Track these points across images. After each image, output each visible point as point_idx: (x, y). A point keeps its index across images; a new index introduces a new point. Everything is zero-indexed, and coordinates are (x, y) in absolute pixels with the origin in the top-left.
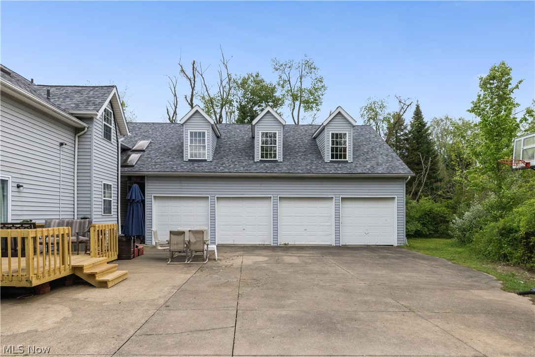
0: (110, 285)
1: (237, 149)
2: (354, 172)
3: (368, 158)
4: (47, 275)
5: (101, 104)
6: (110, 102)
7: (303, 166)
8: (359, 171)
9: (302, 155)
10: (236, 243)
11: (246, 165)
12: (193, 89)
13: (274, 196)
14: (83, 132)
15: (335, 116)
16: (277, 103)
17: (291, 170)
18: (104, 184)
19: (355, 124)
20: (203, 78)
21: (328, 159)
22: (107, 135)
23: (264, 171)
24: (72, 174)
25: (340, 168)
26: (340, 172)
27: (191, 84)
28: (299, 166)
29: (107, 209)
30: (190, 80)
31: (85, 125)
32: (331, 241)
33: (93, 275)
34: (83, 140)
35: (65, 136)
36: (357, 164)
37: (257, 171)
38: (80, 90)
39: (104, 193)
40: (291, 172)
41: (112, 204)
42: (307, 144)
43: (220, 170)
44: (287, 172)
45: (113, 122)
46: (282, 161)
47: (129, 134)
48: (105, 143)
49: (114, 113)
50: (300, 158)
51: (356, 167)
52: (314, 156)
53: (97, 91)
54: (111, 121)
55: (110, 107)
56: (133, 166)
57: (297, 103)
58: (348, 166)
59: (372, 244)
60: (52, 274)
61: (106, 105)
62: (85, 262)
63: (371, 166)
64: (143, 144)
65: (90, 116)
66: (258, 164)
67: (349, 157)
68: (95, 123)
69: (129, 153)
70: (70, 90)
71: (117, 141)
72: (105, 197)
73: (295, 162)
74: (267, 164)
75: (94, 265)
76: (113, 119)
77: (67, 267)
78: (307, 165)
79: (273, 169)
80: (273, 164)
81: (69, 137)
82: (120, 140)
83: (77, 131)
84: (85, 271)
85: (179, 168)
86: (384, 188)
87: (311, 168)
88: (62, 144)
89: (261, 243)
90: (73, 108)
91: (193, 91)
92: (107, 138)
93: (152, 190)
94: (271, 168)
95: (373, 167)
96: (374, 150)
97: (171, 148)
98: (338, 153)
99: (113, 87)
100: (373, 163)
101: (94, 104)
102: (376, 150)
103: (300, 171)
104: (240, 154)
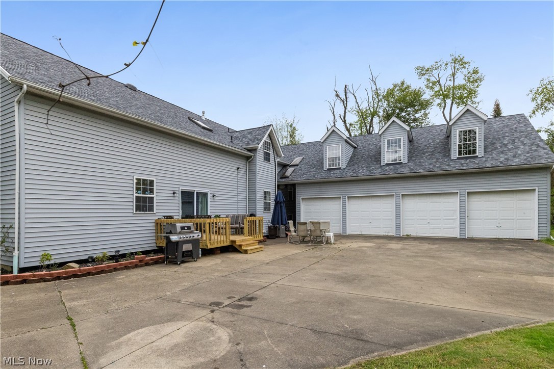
0: (249, 252)
1: (369, 156)
2: (480, 167)
3: (505, 150)
4: (216, 244)
5: (261, 139)
6: (269, 135)
7: (426, 165)
8: (489, 164)
9: (429, 155)
10: (363, 233)
11: (373, 169)
12: (345, 108)
13: (397, 193)
14: (251, 159)
15: (463, 114)
16: (425, 105)
17: (413, 170)
18: (265, 192)
19: (485, 118)
20: (355, 97)
21: (455, 156)
22: (267, 158)
23: (387, 173)
24: (245, 186)
25: (467, 164)
26: (464, 168)
27: (344, 105)
28: (423, 166)
29: (267, 208)
30: (343, 101)
31: (252, 154)
32: (456, 234)
33: (240, 246)
34: (251, 164)
35: (241, 163)
36: (488, 158)
37: (381, 174)
38: (251, 131)
39: (265, 197)
40: (412, 171)
41: (271, 204)
42: (438, 144)
43: (351, 175)
44: (409, 172)
45: (271, 149)
46: (406, 162)
47: (283, 155)
48: (266, 164)
49: (272, 143)
50: (426, 158)
51: (486, 161)
52: (442, 155)
53: (261, 130)
54: (270, 149)
55: (269, 139)
56: (288, 177)
57: (449, 101)
58: (477, 161)
59: (505, 237)
60: (219, 244)
61: (265, 138)
62: (238, 239)
63: (505, 159)
64: (297, 160)
65: (254, 148)
66: (384, 167)
67: (480, 152)
68: (258, 152)
69: (288, 167)
70: (246, 132)
71: (275, 161)
72: (265, 200)
73: (420, 162)
74: (392, 167)
75: (243, 241)
76: (271, 146)
77: (228, 240)
78: (431, 164)
79: (396, 171)
80: (398, 166)
81: (243, 163)
82: (277, 161)
83: (248, 158)
84: (237, 244)
85: (319, 176)
86: (520, 180)
87: (434, 166)
88: (238, 168)
89: (385, 234)
90: (246, 145)
91: (345, 110)
92: (267, 161)
93: (300, 194)
94: (395, 170)
95: (507, 159)
96: (516, 141)
97: (317, 161)
98: (468, 149)
99: (270, 125)
100: (510, 155)
101: (258, 140)
102: (519, 140)
103: (421, 170)
104: (370, 160)
